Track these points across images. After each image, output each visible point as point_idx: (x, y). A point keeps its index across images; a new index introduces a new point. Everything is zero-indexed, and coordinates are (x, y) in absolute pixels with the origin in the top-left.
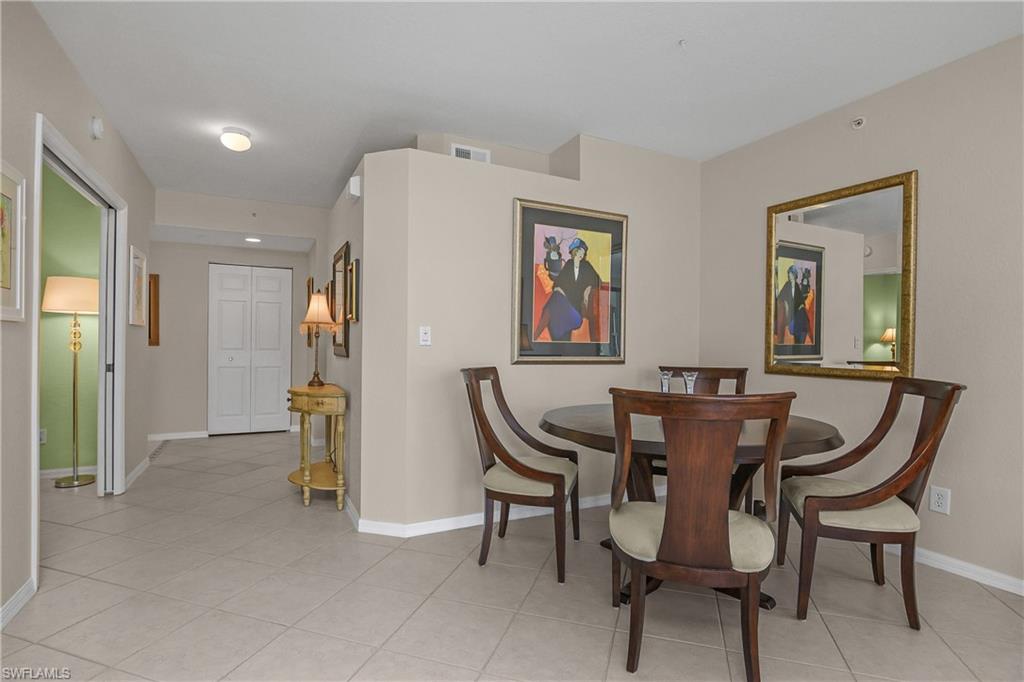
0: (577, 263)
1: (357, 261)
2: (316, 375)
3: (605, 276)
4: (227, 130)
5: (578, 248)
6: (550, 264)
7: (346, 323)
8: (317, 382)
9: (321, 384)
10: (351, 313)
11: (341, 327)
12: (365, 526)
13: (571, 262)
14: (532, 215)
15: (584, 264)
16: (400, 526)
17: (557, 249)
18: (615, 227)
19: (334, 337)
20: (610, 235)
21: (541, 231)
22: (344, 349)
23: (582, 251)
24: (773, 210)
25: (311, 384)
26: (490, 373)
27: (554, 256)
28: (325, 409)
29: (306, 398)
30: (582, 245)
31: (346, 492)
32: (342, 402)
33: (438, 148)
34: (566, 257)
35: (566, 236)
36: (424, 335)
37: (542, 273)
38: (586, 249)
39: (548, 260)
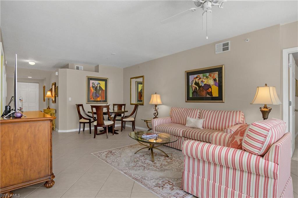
0: (98, 87)
1: (58, 87)
2: (49, 107)
3: (104, 88)
4: (30, 61)
5: (99, 84)
6: (93, 87)
7: (55, 97)
8: (49, 108)
9: (50, 108)
10: (56, 95)
11: (54, 98)
12: (59, 131)
13: (97, 86)
14: (89, 79)
15: (100, 87)
16: (66, 131)
17: (94, 84)
18: (105, 80)
19: (52, 100)
20: (105, 82)
21: (91, 82)
22: (55, 101)
23: (99, 85)
24: (131, 78)
25: (47, 108)
26: (82, 105)
27: (94, 86)
28: (51, 112)
29: (47, 111)
30: (99, 83)
31: (56, 127)
32: (55, 111)
33: (73, 68)
34: (96, 86)
35: (96, 82)
36: (70, 99)
37: (92, 88)
38: (100, 84)
39: (93, 86)
